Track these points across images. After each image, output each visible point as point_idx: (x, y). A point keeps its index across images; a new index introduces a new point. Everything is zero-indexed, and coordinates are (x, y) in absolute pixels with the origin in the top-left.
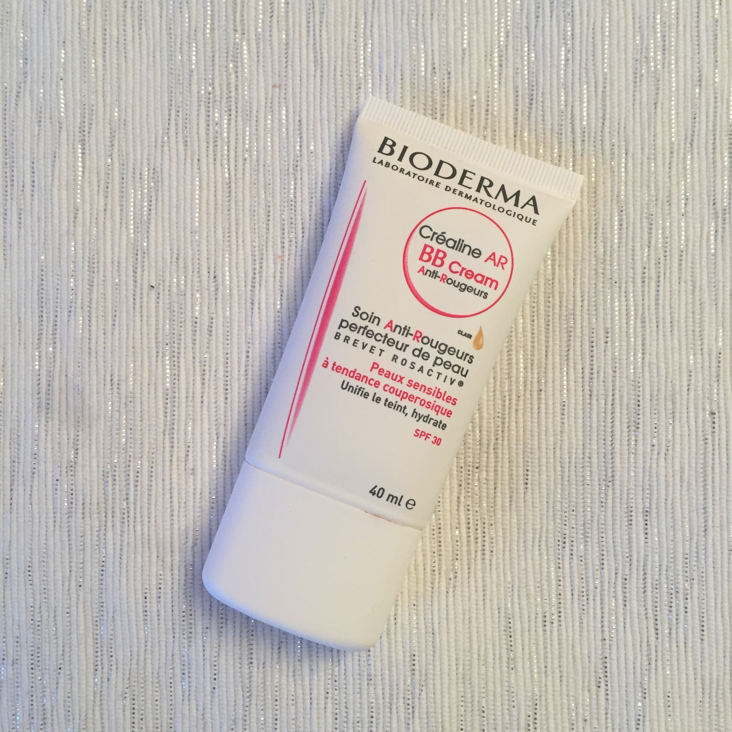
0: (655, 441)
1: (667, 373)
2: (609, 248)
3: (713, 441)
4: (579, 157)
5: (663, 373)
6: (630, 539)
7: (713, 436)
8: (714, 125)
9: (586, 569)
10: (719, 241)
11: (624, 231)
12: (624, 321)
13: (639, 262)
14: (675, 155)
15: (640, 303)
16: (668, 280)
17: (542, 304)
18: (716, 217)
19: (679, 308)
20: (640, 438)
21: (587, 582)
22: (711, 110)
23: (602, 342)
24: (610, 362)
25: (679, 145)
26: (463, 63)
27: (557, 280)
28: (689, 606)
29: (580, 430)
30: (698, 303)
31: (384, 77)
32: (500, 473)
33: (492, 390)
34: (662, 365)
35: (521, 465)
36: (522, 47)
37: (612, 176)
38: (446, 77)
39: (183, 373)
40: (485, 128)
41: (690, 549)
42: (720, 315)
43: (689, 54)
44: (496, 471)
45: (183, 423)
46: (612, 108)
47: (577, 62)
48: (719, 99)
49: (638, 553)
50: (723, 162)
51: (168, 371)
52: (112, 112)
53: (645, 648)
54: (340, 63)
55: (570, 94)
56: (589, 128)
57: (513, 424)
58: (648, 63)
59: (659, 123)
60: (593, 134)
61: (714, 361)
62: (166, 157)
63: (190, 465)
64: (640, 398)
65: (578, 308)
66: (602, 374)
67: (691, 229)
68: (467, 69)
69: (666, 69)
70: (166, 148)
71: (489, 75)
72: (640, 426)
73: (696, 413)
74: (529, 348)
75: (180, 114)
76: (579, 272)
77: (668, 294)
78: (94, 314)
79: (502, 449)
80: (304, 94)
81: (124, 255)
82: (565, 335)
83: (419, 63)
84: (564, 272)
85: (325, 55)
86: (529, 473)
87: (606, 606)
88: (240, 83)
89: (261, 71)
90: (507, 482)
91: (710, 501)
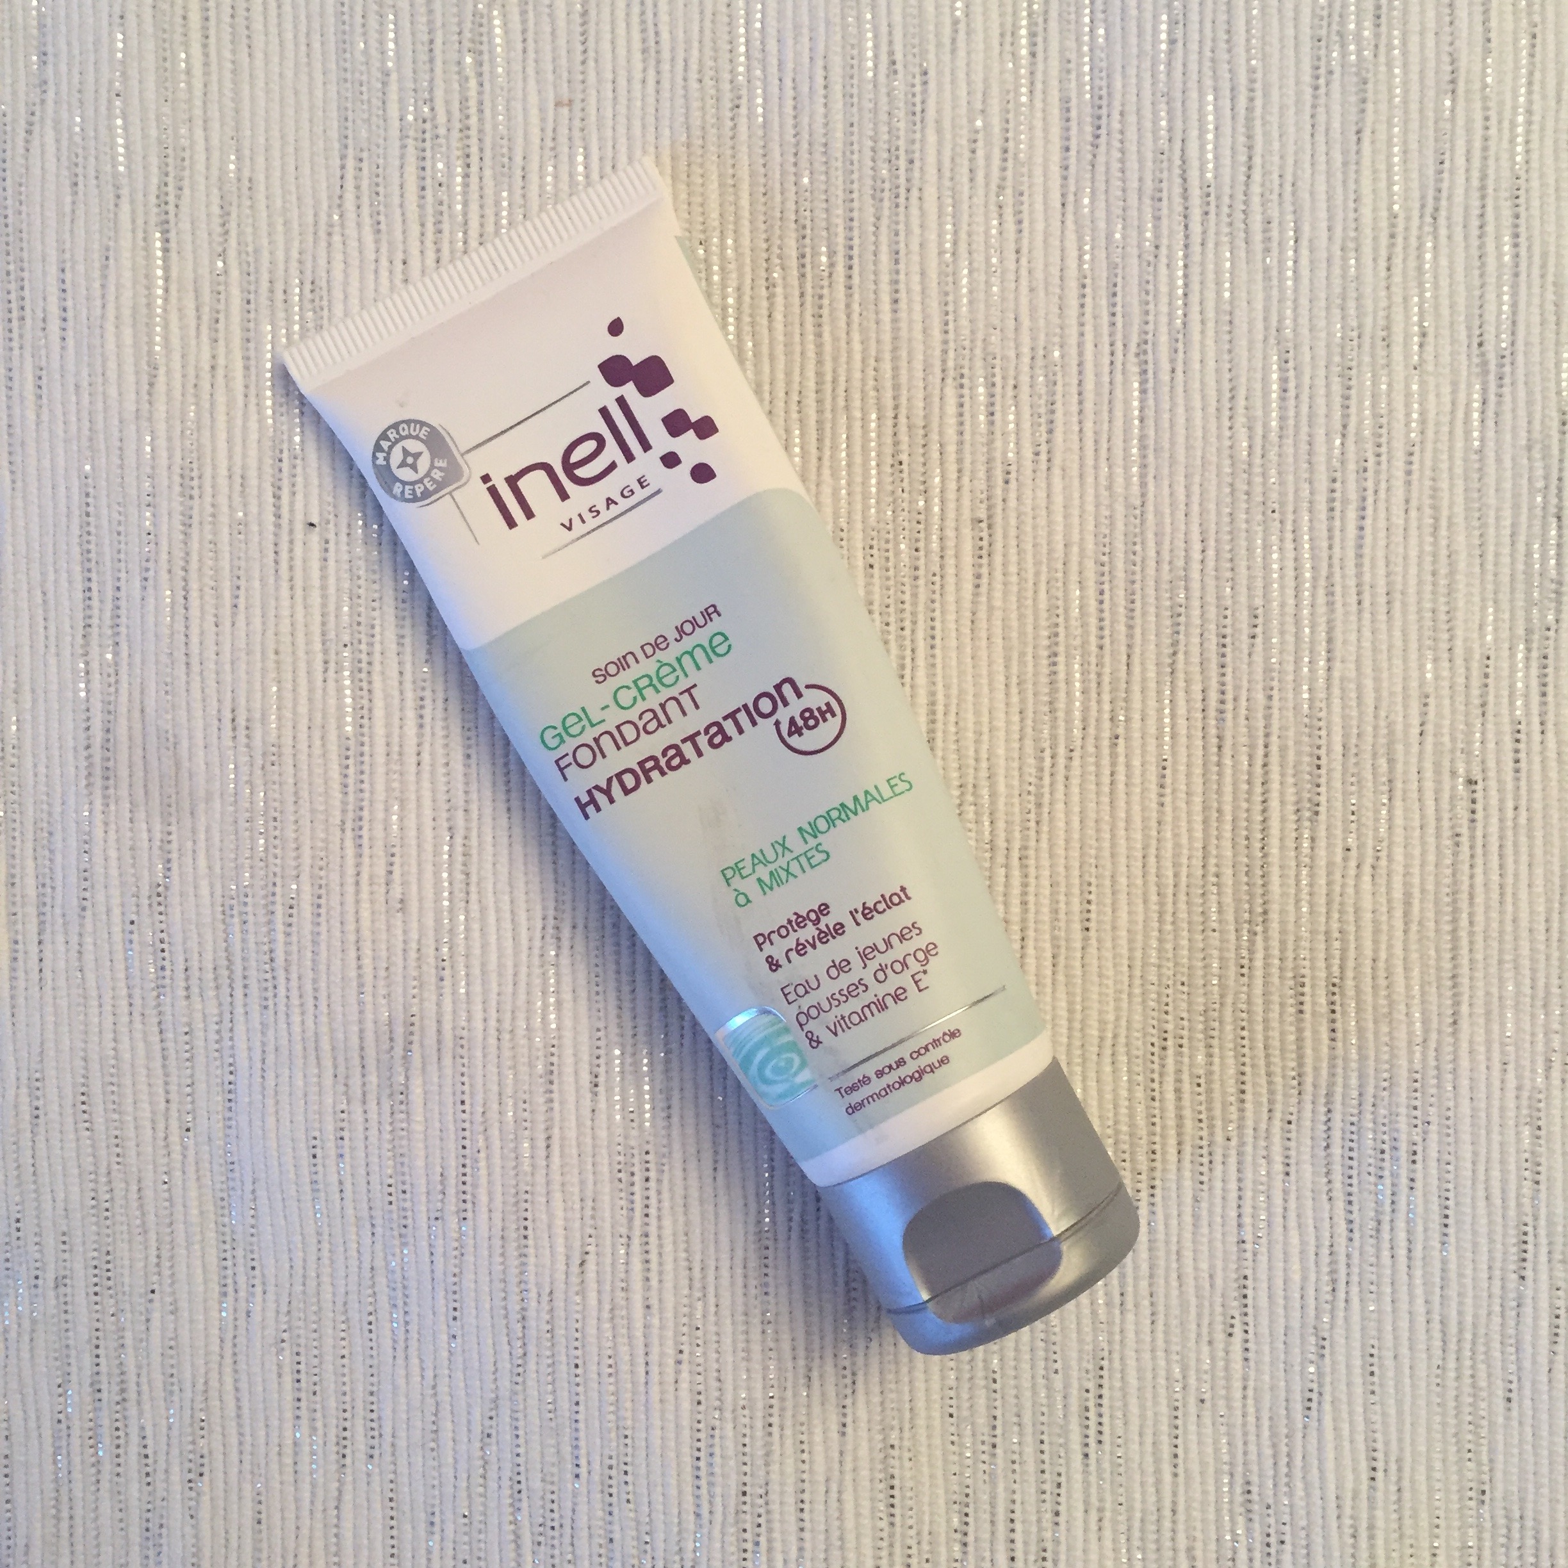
0: (1351, 841)
1: (1378, 699)
2: (1258, 441)
3: (1472, 838)
4: (1196, 248)
5: (1369, 699)
6: (1300, 1040)
7: (1472, 829)
8: (1484, 177)
9: (1210, 1101)
10: (1490, 423)
11: (1292, 402)
12: (1290, 592)
13: (1322, 468)
14: (1400, 240)
15: (1324, 554)
16: (1382, 505)
17: (1120, 556)
18: (1485, 372)
19: (1406, 566)
20: (1322, 833)
21: (1211, 1127)
22: (1478, 144)
23: (1244, 638)
24: (1259, 676)
25: (1408, 219)
26: (953, 51)
27: (1150, 507)
28: (1419, 1176)
29: (1198, 818)
30: (1444, 552)
31: (788, 83)
32: (1032, 907)
33: (1016, 736)
34: (1369, 683)
35: (1076, 891)
36: (1079, 15)
37: (1267, 289)
38: (918, 80)
39: (379, 704)
40: (1001, 188)
41: (1424, 1059)
42: (1490, 577)
43: (1431, 25)
44: (1024, 903)
45: (380, 806)
46: (1267, 141)
47: (1194, 47)
48: (1493, 121)
49: (1316, 1069)
50: (1500, 256)
51: (349, 701)
52: (224, 162)
53: (1325, 1258)
54: (695, 53)
55: (1179, 113)
56: (1219, 187)
57: (1060, 806)
58: (1343, 46)
59: (1366, 173)
60: (1226, 200)
61: (1476, 673)
62: (338, 257)
63: (397, 891)
64: (1323, 752)
65: (1196, 566)
66: (1243, 703)
67: (1432, 397)
68: (961, 63)
69: (1382, 59)
70: (337, 238)
71: (1009, 77)
72: (1322, 809)
73: (1438, 782)
74: (1093, 648)
75: (365, 165)
76: (1196, 489)
77: (1382, 534)
78: (194, 586)
79: (1037, 859)
80: (622, 120)
81: (253, 463)
82: (1168, 622)
83: (862, 53)
84: (1166, 491)
85: (665, 36)
86: (1093, 907)
87: (1249, 1175)
88: (487, 98)
89: (531, 71)
90: (1047, 927)
91: (1465, 962)
